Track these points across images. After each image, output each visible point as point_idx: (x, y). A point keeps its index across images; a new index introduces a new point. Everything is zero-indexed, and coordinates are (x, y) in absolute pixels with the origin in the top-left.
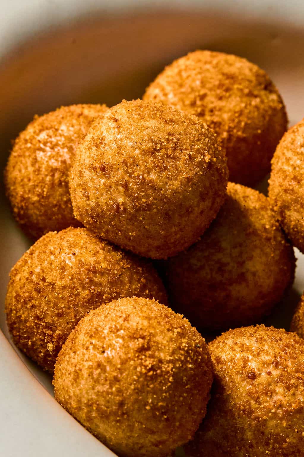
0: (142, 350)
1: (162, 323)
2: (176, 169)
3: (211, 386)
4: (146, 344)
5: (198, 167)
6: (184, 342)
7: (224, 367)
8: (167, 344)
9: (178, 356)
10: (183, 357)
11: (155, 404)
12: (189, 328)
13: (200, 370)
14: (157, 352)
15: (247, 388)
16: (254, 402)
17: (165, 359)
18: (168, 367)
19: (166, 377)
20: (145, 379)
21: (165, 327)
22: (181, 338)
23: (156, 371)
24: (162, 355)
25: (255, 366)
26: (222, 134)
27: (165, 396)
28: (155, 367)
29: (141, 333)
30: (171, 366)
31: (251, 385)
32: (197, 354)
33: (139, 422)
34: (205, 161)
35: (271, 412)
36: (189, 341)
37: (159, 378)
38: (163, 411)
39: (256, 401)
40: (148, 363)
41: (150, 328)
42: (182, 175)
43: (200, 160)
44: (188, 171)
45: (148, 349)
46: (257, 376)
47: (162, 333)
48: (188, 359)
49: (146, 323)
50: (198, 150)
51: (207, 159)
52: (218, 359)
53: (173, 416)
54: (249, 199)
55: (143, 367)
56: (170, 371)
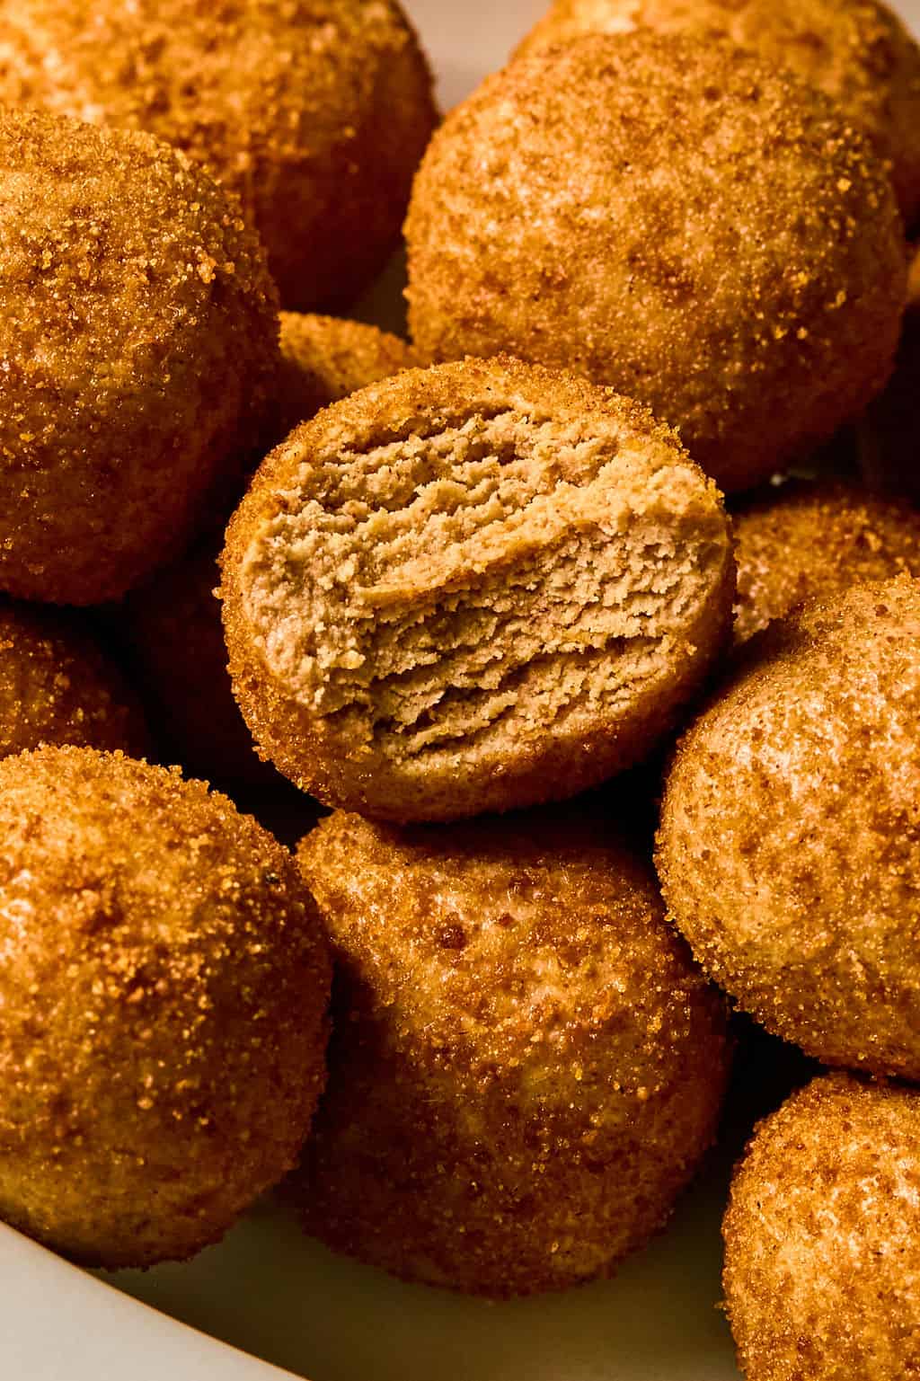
0: (100, 924)
1: (148, 828)
2: (115, 322)
3: (328, 994)
4: (109, 903)
5: (180, 303)
6: (227, 876)
7: (361, 921)
8: (175, 891)
9: (215, 923)
10: (231, 925)
11: (166, 1087)
12: (234, 824)
13: (289, 953)
14: (146, 923)
15: (445, 979)
16: (472, 1021)
17: (175, 943)
18: (190, 964)
19: (187, 997)
20: (124, 1017)
21: (158, 838)
22: (214, 865)
23: (154, 984)
24: (164, 932)
25: (458, 905)
26: (235, 160)
27: (193, 1059)
28: (147, 973)
29: (85, 872)
30: (197, 960)
31: (455, 966)
32: (273, 905)
33: (123, 1151)
34: (200, 279)
35: (531, 1043)
36: (242, 870)
37: (165, 1004)
38: (194, 1104)
39: (479, 1017)
40: (122, 963)
41: (112, 851)
42: (135, 339)
43: (185, 278)
44: (153, 323)
45: (118, 918)
46: (470, 936)
47: (153, 862)
48: (248, 927)
49: (96, 835)
50: (173, 247)
51: (206, 272)
52: (337, 900)
53: (228, 1113)
54: (352, 361)
55: (110, 980)
56: (198, 978)
